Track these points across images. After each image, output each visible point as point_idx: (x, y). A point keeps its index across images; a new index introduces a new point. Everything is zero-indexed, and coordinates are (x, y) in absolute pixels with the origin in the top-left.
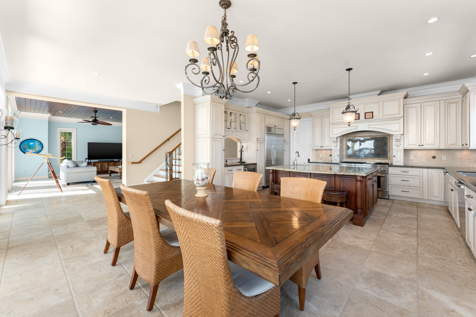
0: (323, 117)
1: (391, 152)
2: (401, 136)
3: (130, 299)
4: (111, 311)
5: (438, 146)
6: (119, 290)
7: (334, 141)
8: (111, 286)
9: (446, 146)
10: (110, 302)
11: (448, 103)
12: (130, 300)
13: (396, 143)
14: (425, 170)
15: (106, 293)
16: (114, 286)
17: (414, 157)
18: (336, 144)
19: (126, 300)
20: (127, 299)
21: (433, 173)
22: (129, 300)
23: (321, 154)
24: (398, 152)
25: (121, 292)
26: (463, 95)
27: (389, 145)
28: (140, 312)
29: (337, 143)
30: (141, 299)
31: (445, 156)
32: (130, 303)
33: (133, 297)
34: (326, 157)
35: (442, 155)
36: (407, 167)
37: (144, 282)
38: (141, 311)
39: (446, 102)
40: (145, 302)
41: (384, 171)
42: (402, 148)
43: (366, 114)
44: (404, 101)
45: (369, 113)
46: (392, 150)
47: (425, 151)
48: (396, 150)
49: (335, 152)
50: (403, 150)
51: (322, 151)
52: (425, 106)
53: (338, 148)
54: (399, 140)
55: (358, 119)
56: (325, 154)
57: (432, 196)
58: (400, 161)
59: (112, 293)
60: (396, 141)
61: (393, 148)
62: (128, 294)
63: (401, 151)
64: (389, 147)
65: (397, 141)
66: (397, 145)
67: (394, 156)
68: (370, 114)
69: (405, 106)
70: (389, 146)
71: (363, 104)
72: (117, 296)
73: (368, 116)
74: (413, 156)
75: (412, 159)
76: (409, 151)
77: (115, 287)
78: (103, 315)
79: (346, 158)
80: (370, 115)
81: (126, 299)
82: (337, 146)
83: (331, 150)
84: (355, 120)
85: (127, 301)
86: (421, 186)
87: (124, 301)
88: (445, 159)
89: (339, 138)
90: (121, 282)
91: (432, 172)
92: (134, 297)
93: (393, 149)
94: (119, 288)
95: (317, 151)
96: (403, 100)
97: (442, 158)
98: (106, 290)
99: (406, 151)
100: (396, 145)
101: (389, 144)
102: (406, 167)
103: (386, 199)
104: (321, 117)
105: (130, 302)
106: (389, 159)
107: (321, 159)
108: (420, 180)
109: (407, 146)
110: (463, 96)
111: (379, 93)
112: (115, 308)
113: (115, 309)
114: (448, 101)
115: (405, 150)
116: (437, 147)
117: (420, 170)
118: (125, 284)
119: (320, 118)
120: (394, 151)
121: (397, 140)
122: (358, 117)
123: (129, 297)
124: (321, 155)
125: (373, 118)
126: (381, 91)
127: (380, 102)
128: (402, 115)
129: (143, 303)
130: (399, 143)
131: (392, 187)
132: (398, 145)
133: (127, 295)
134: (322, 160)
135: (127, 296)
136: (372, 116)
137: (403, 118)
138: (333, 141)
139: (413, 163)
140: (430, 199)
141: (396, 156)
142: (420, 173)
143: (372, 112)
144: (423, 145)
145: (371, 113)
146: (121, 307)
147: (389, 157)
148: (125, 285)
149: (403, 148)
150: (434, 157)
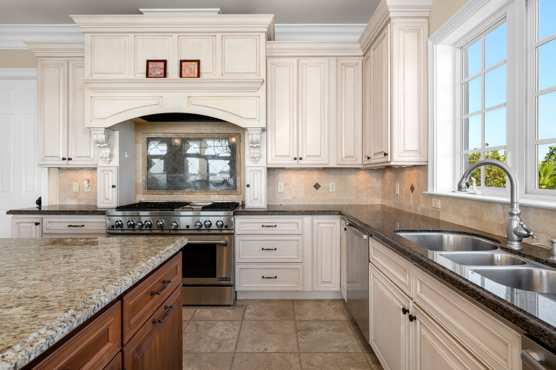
0: (70, 64)
1: (242, 175)
2: (260, 134)
5: (326, 162)
7: (100, 141)
9: (340, 162)
11: (343, 64)
13: (252, 151)
14: (307, 219)
17: (285, 185)
18: (108, 151)
21: (322, 225)
23: (74, 183)
24: (255, 176)
26: (365, 51)
27: (239, 158)
29: (110, 146)
31: (334, 183)
34: (89, 190)
35: (329, 180)
36: (274, 214)
39: (340, 62)
41: (224, 228)
42: (262, 164)
43: (184, 64)
44: (268, 46)
45: (189, 63)
46: (244, 170)
47: (302, 172)
48: (252, 171)
49: (107, 176)
50: (266, 169)
51: (80, 172)
52: (304, 66)
53: (114, 165)
54: (258, 143)
55: (162, 76)
56: (86, 182)
57: (320, 282)
58: (259, 199)
60: (252, 147)
61: (246, 165)
63: (260, 171)
64: (239, 164)
65: (255, 146)
66: (253, 157)
67: (248, 186)
68: (192, 67)
69: (270, 61)
70: (239, 162)
71: (175, 36)
73: (187, 71)
74: (282, 184)
75: (282, 191)
76: (277, 172)
79: (144, 194)
80: (191, 69)
82: (111, 156)
83: (95, 169)
86: (300, 260)
88: (334, 190)
89: (117, 134)
91: (319, 223)
93: (246, 167)
95: (63, 174)
96: (266, 42)
97: (329, 187)
99: (271, 172)
100: (252, 155)
101: (239, 155)
102: (272, 214)
103: (229, 306)
104: (66, 63)
106: (239, 191)
107: (75, 196)
108: (298, 244)
109: (272, 159)
110: (364, 53)
114: (342, 61)
115: (269, 169)
116: (323, 162)
117: (298, 221)
119: (61, 68)
120: (248, 170)
121: (252, 142)
122: (163, 71)
124: (75, 188)
125: (199, 76)
126: (219, 9)
127: (215, 36)
128: (263, 76)
130: (257, 151)
131: (242, 269)
132: (255, 155)
134: (79, 200)
136: (196, 72)
137: (264, 85)
138: (98, 143)
139: (284, 200)
140: (315, 289)
141: (251, 185)
142: (298, 227)
143: (198, 62)
144: (301, 159)
145: (194, 63)
147: (239, 188)
149: (265, 165)
150: (317, 186)
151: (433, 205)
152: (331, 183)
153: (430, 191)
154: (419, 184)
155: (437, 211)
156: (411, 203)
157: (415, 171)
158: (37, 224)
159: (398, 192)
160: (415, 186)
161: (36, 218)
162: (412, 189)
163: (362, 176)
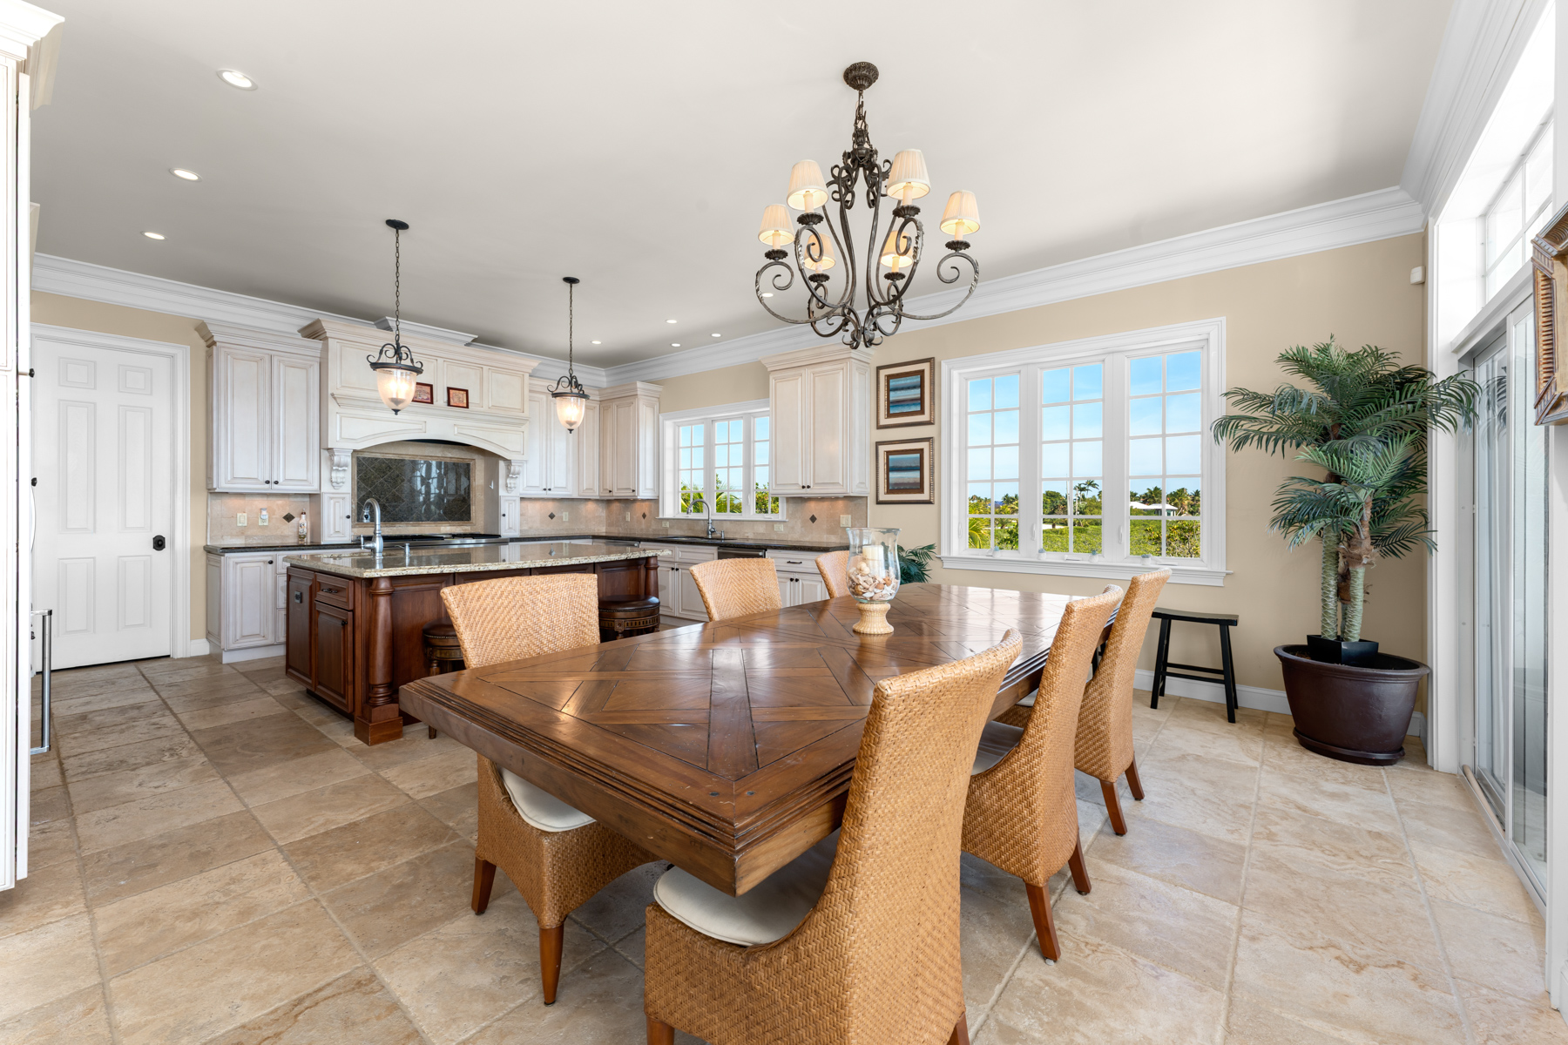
0: (275, 360)
3: (1083, 944)
4: (1145, 966)
6: (1075, 993)
8: (1078, 1031)
9: (581, 494)
10: (1128, 988)
12: (1087, 943)
15: (1112, 1024)
16: (1070, 1021)
18: (343, 475)
19: (1093, 951)
20: (1087, 952)
22: (1089, 946)
24: (510, 505)
25: (1079, 982)
28: (1101, 908)
30: (1067, 922)
31: (567, 513)
32: (1093, 940)
33: (1074, 942)
35: (564, 510)
37: (1006, 943)
38: (1097, 907)
40: (1069, 912)
42: (517, 494)
43: (451, 392)
45: (457, 392)
47: (546, 502)
49: (337, 505)
50: (520, 499)
55: (429, 401)
58: (514, 527)
59: (1098, 1004)
61: (500, 495)
62: (1072, 962)
63: (515, 501)
66: (510, 488)
67: (504, 515)
68: (461, 396)
71: (441, 360)
72: (1100, 982)
73: (456, 400)
77: (1073, 1016)
78: (1167, 976)
80: (458, 398)
81: (1089, 955)
83: (318, 496)
84: (413, 401)
85: (1094, 948)
87: (1099, 954)
88: (564, 520)
90: (1042, 1011)
92: (1071, 941)
94: (1067, 998)
98: (1104, 1032)
100: (507, 485)
104: (267, 358)
105: (1090, 941)
106: (497, 521)
107: (242, 532)
109: (523, 490)
110: (601, 399)
111: (470, 340)
112: (1131, 963)
113: (1134, 961)
118: (1043, 993)
120: (502, 501)
122: (429, 396)
123: (1081, 951)
125: (468, 406)
126: (476, 337)
129: (1074, 913)
130: (509, 481)
132: (510, 485)
133: (1076, 960)
135: (1080, 958)
136: (465, 401)
141: (507, 515)
143: (467, 391)
145: (462, 392)
146: (1118, 950)
148: (1047, 988)
149: (519, 495)
150: (552, 516)
151: (663, 526)
152: (564, 513)
153: (661, 516)
154: (650, 512)
155: (666, 529)
156: (643, 526)
157: (647, 503)
158: (271, 562)
159: (628, 519)
160: (647, 514)
161: (264, 556)
162: (644, 516)
163: (591, 506)
